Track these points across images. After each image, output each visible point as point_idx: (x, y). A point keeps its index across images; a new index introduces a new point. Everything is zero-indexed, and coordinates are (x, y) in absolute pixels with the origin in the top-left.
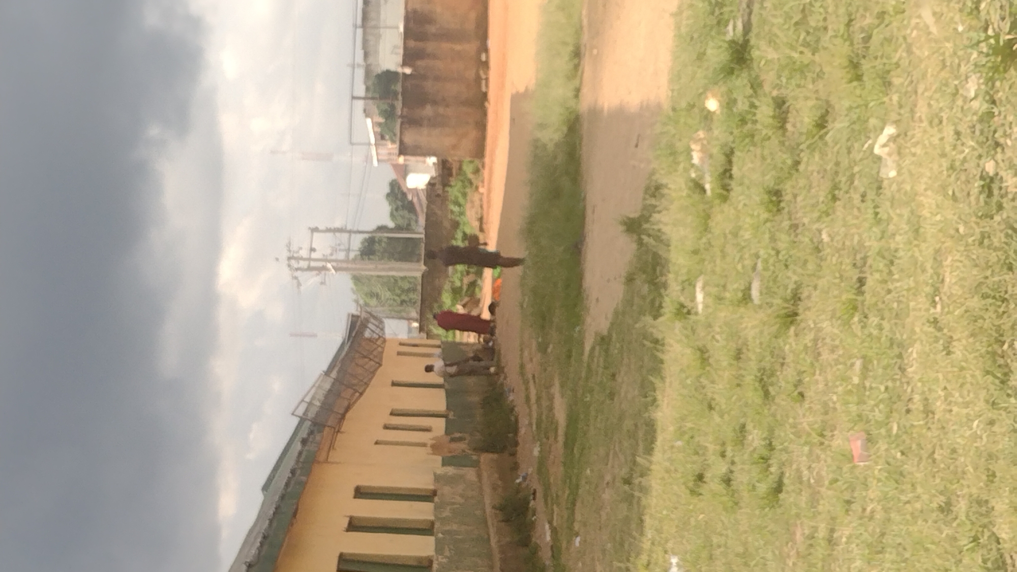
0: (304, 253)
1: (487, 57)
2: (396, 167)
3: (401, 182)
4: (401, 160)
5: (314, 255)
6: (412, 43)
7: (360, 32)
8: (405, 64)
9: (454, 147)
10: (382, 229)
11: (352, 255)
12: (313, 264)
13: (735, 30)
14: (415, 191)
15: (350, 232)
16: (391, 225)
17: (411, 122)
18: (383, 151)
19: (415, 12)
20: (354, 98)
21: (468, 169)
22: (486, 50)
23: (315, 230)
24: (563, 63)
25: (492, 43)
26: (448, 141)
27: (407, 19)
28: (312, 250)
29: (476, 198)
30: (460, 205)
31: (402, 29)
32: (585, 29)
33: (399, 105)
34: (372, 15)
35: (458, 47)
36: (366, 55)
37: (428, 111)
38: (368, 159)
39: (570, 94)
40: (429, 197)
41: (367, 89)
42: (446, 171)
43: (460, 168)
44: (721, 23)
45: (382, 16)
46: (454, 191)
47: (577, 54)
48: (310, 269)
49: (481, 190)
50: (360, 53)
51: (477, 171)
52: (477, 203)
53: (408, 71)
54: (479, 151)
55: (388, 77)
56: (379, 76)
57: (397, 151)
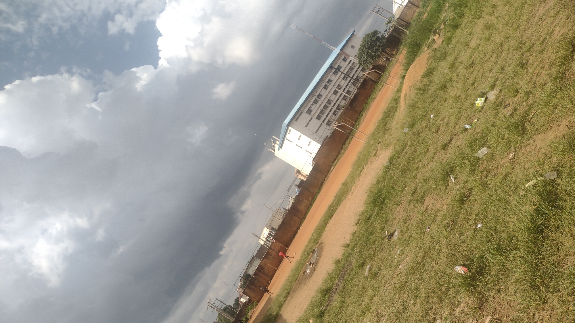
0: (212, 303)
1: (270, 282)
2: (240, 294)
3: (240, 298)
4: (242, 294)
5: (214, 305)
6: (257, 272)
7: (248, 263)
8: (253, 275)
9: (254, 297)
10: (230, 306)
11: (221, 309)
12: (213, 306)
13: (322, 308)
14: (241, 302)
15: (224, 303)
16: (233, 306)
17: (248, 288)
18: (239, 290)
19: (261, 265)
20: (240, 276)
21: (254, 303)
23: (217, 299)
24: (285, 293)
25: (272, 280)
27: (259, 266)
28: (214, 303)
29: (253, 311)
30: (249, 310)
31: (257, 268)
32: (293, 289)
33: (248, 282)
34: (253, 262)
35: (265, 277)
36: (247, 269)
37: (253, 287)
38: (236, 290)
39: (283, 301)
40: (243, 305)
42: (249, 302)
44: (321, 306)
45: (254, 263)
46: (249, 307)
47: (288, 293)
48: (211, 307)
49: (255, 310)
50: (246, 268)
51: (256, 305)
53: (253, 277)
54: (258, 301)
55: (249, 275)
56: (247, 274)
57: (242, 292)
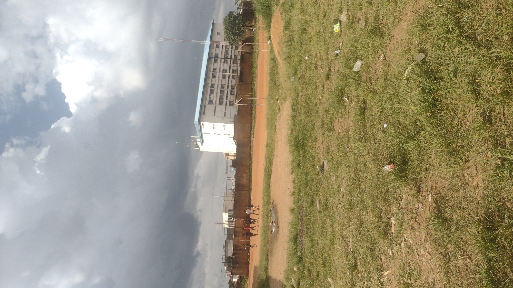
1: (249, 254)
2: (230, 277)
3: (231, 280)
4: (232, 276)
6: (235, 251)
7: (224, 249)
8: (233, 256)
9: (243, 273)
13: (299, 254)
14: (234, 282)
17: (234, 268)
18: (228, 274)
19: (235, 245)
20: (223, 263)
21: (245, 278)
22: (249, 253)
24: (265, 257)
25: (250, 251)
26: (241, 272)
27: (234, 246)
29: (247, 284)
30: (243, 286)
31: (232, 248)
32: (269, 250)
33: (232, 264)
34: (227, 245)
36: (225, 253)
37: (237, 265)
38: (225, 275)
39: (266, 264)
40: (237, 284)
41: (225, 260)
42: (241, 279)
43: (244, 278)
44: (296, 252)
45: (229, 246)
46: (242, 283)
47: (267, 255)
49: (248, 282)
50: (224, 253)
51: (247, 278)
52: (247, 285)
53: (234, 257)
54: (247, 274)
55: (230, 258)
56: (228, 258)
57: (231, 274)
